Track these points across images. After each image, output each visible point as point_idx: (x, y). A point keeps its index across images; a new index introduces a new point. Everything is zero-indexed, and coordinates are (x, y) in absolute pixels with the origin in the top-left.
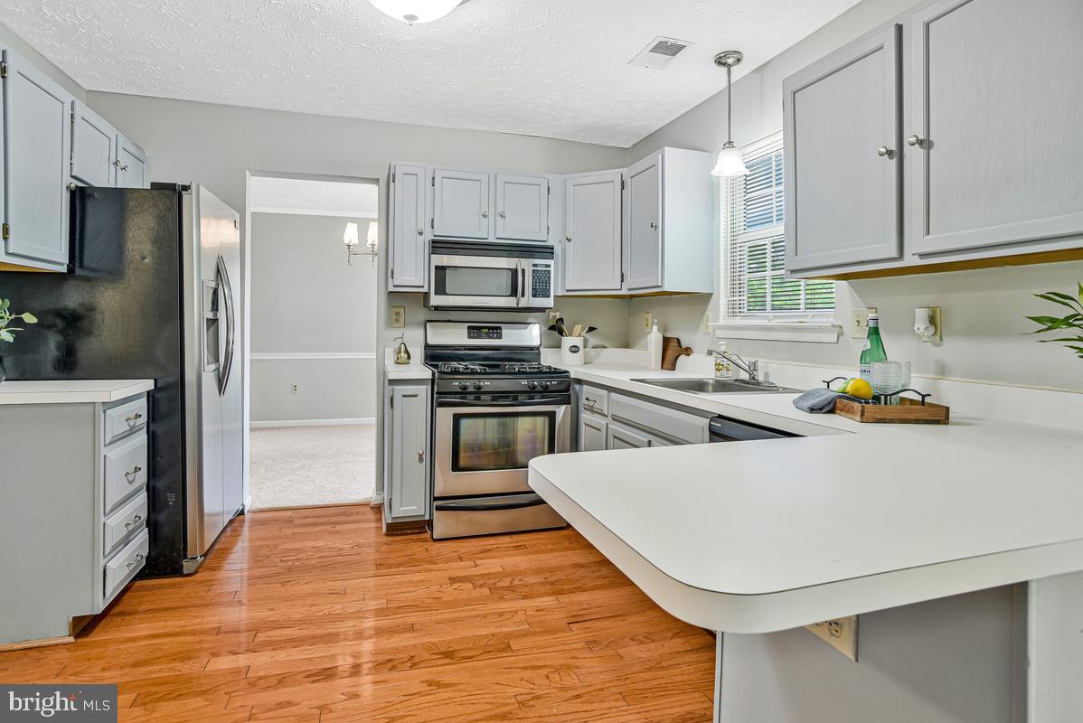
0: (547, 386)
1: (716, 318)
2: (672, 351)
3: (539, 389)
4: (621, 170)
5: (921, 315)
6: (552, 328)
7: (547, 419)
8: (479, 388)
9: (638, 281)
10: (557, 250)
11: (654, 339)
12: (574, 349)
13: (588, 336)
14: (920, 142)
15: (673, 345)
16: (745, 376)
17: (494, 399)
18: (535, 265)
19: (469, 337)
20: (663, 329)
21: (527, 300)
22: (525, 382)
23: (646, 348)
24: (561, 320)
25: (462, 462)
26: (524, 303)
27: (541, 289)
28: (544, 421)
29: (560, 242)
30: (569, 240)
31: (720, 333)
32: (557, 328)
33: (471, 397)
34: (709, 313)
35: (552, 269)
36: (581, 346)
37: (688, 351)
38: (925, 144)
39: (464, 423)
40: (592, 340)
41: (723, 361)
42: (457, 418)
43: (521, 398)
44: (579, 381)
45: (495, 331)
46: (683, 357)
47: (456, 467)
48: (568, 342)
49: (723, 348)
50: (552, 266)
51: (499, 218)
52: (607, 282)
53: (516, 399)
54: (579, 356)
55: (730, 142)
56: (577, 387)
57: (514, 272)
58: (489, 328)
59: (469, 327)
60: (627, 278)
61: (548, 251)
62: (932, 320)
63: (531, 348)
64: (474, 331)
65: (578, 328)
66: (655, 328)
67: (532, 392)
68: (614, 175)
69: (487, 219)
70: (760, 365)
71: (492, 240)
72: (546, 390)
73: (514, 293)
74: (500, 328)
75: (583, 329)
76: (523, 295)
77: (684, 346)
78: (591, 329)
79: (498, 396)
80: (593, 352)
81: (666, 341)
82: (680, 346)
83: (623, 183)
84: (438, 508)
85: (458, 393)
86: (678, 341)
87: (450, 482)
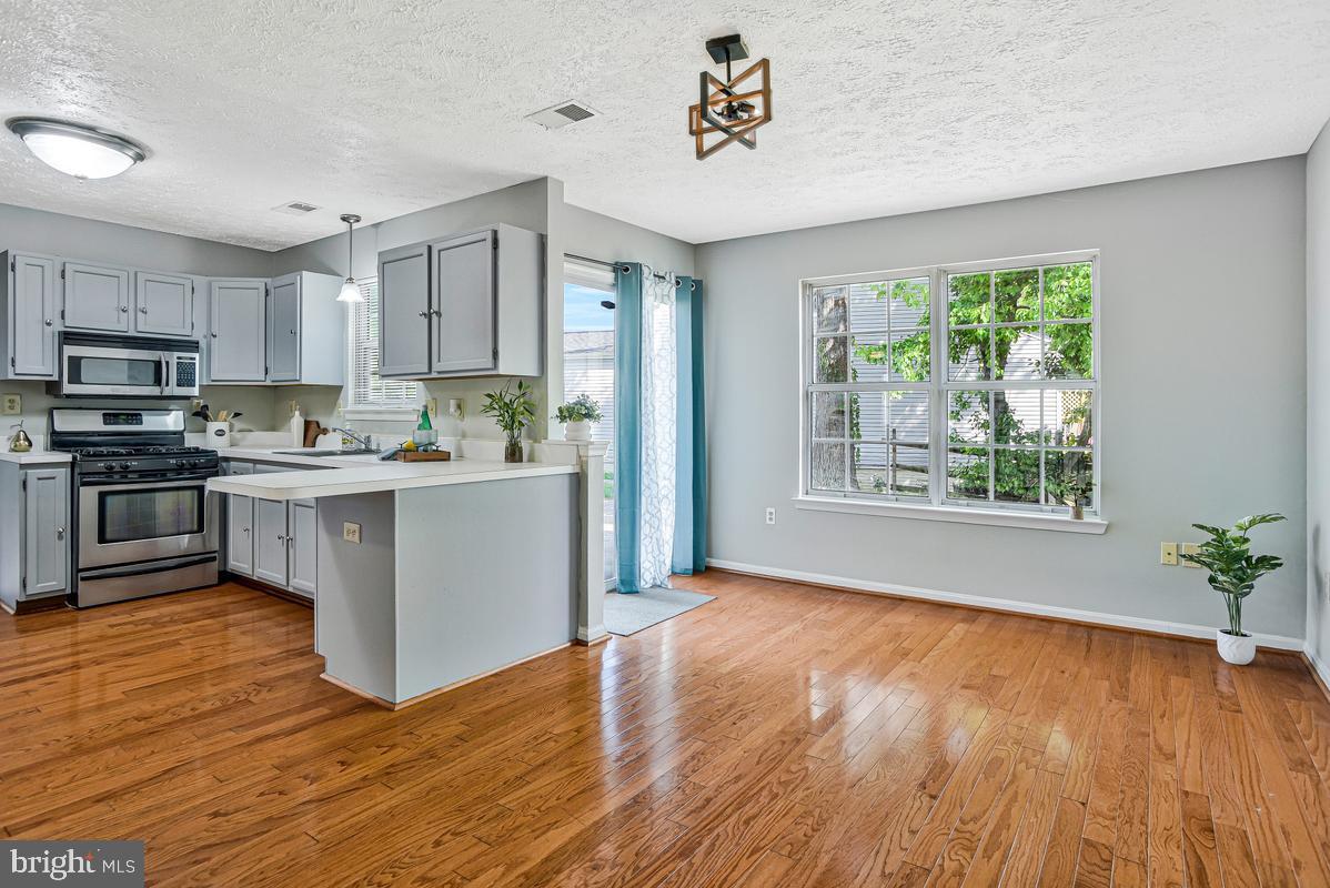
0: (195, 464)
1: (346, 406)
2: (312, 432)
3: (187, 466)
4: (266, 280)
5: (453, 403)
6: (196, 414)
7: (196, 492)
8: (127, 467)
9: (279, 375)
10: (203, 344)
11: (297, 422)
12: (220, 433)
13: (234, 421)
14: (436, 313)
15: (313, 426)
16: (363, 447)
17: (141, 477)
18: (179, 358)
19: (105, 423)
20: (304, 413)
21: (173, 389)
22: (173, 461)
23: (289, 430)
24: (206, 407)
25: (108, 536)
26: (167, 391)
27: (186, 377)
28: (193, 494)
29: (205, 337)
30: (215, 336)
31: (348, 417)
32: (202, 414)
33: (117, 477)
34: (340, 401)
35: (197, 362)
36: (227, 430)
37: (325, 431)
38: (439, 314)
39: (109, 500)
40: (238, 424)
41: (348, 436)
42: (102, 496)
43: (169, 475)
44: (227, 459)
45: (135, 418)
46: (321, 436)
47: (102, 539)
48: (213, 426)
49: (348, 428)
50: (197, 358)
51: (140, 314)
52: (252, 373)
53: (165, 475)
54: (225, 439)
55: (351, 279)
56: (224, 464)
57: (158, 364)
58: (128, 415)
59: (104, 415)
60: (271, 371)
61: (193, 346)
62: (459, 407)
63: (175, 433)
64: (109, 418)
65: (224, 414)
66: (297, 413)
67: (180, 469)
68: (259, 283)
69: (126, 314)
70: (373, 438)
71: (132, 333)
72: (194, 467)
73: (158, 382)
74: (140, 415)
75: (228, 415)
76: (167, 385)
77: (322, 427)
78: (237, 415)
79: (144, 475)
80: (238, 435)
81: (307, 424)
82: (319, 427)
83: (267, 291)
84: (83, 579)
85: (103, 473)
86: (318, 423)
87: (95, 553)
